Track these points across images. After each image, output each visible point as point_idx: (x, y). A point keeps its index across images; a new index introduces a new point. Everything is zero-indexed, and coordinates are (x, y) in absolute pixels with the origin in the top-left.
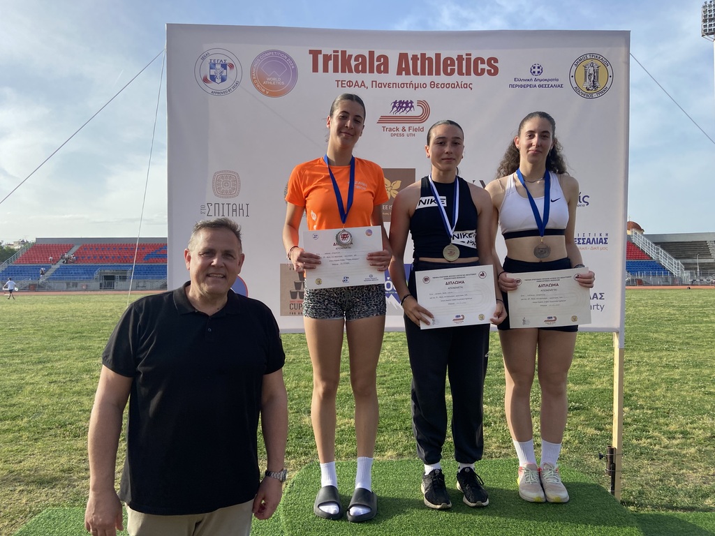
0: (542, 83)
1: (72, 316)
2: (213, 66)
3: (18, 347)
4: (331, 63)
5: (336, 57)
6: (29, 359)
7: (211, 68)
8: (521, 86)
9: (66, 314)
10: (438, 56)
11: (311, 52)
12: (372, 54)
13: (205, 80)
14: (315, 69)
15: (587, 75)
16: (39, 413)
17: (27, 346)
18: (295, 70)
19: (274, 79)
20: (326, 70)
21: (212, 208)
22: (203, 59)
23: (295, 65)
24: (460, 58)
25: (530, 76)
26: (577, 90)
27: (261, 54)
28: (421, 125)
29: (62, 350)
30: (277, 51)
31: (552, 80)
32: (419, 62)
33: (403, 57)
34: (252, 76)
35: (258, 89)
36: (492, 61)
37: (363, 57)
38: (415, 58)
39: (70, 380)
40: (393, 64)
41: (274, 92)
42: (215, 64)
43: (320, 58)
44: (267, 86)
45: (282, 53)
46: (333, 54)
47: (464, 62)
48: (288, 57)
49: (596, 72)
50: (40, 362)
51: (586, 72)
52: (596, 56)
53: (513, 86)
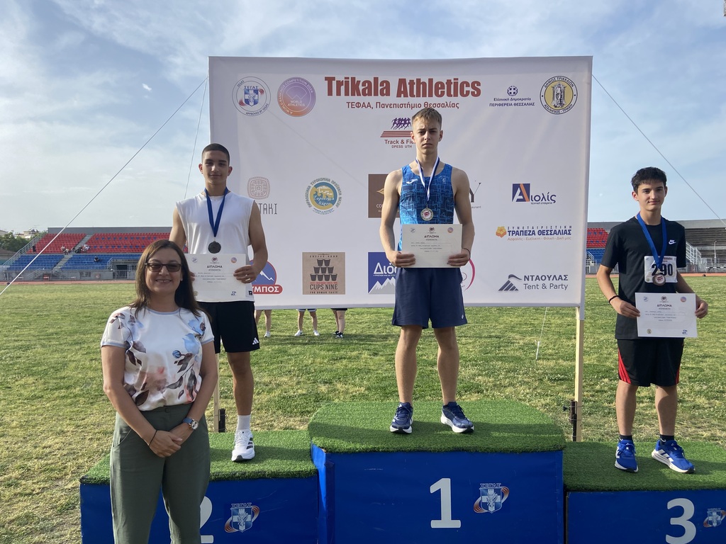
0: (517, 102)
2: (247, 92)
4: (343, 88)
5: (347, 83)
7: (245, 93)
8: (500, 105)
10: (431, 81)
11: (326, 79)
12: (376, 79)
13: (241, 103)
14: (330, 93)
15: (555, 95)
18: (314, 95)
19: (296, 102)
20: (339, 93)
22: (239, 86)
23: (313, 90)
24: (449, 82)
25: (507, 96)
26: (546, 107)
27: (286, 81)
30: (299, 78)
31: (525, 99)
32: (415, 86)
33: (402, 82)
34: (279, 100)
35: (283, 110)
36: (475, 84)
37: (369, 82)
38: (412, 83)
40: (394, 88)
41: (296, 112)
42: (249, 90)
43: (334, 83)
44: (291, 108)
45: (303, 80)
46: (344, 80)
47: (452, 86)
48: (308, 83)
49: (563, 92)
51: (554, 92)
52: (564, 79)
53: (493, 105)
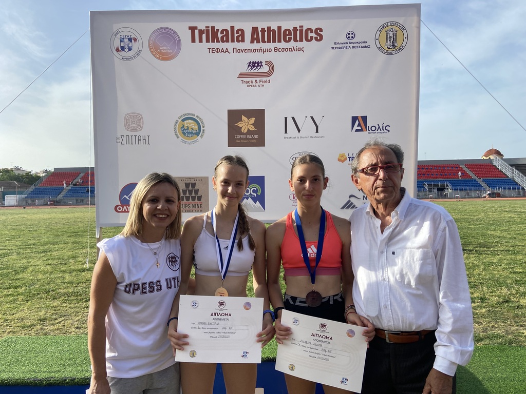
0: (354, 45)
1: (74, 222)
2: (122, 40)
3: (32, 242)
4: (204, 36)
5: (208, 31)
6: (37, 250)
7: (121, 41)
8: (340, 48)
9: (71, 220)
10: (279, 28)
11: (190, 28)
12: (232, 28)
13: (117, 50)
14: (193, 41)
15: (388, 38)
16: (34, 284)
17: (38, 241)
18: (179, 42)
19: (165, 48)
20: (201, 41)
21: (124, 139)
22: (115, 35)
23: (179, 38)
24: (295, 29)
25: (346, 40)
26: (381, 49)
27: (156, 30)
28: (268, 79)
29: (61, 244)
30: (167, 28)
31: (362, 43)
32: (266, 33)
33: (255, 29)
34: (149, 47)
35: (154, 55)
36: (318, 31)
37: (226, 31)
38: (263, 30)
39: (60, 263)
40: (248, 36)
41: (165, 57)
42: (124, 39)
43: (197, 32)
44: (161, 53)
45: (170, 29)
46: (205, 29)
47: (298, 32)
48: (174, 32)
49: (395, 35)
50: (44, 252)
51: (387, 36)
52: (395, 24)
53: (333, 48)
